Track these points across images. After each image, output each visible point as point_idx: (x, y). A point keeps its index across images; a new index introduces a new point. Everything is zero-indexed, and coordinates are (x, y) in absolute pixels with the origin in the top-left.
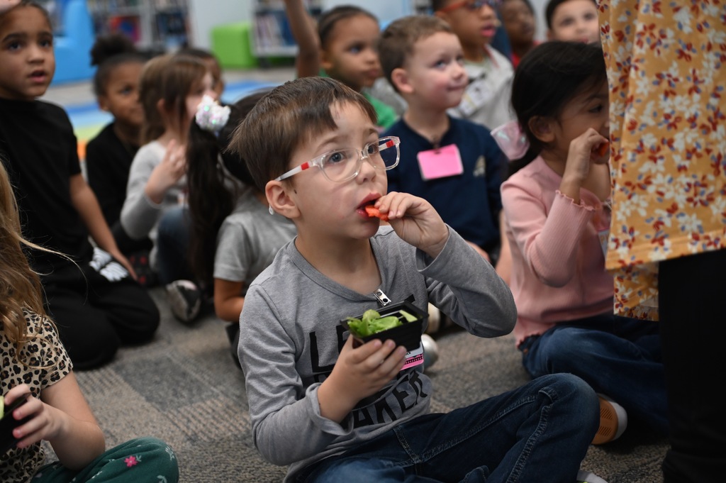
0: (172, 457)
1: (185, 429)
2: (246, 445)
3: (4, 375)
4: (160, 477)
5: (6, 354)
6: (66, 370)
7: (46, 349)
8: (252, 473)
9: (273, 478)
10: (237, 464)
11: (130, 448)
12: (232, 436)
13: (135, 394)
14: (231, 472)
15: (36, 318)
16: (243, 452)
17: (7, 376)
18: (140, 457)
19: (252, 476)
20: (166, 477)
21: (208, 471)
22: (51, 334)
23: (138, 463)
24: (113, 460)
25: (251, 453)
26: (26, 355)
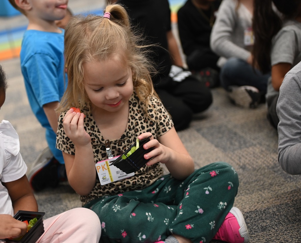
0: (235, 173)
1: (238, 162)
2: (275, 171)
3: (136, 131)
4: (229, 183)
5: (137, 119)
6: (170, 126)
7: (158, 116)
8: (279, 187)
9: (292, 190)
10: (270, 181)
11: (212, 167)
12: (266, 166)
13: (208, 144)
14: (267, 185)
15: (152, 99)
16: (273, 175)
17: (138, 131)
18: (218, 171)
19: (279, 188)
20: (233, 183)
21: (253, 185)
22: (161, 107)
23: (217, 175)
24: (203, 173)
25: (278, 176)
26: (147, 120)
